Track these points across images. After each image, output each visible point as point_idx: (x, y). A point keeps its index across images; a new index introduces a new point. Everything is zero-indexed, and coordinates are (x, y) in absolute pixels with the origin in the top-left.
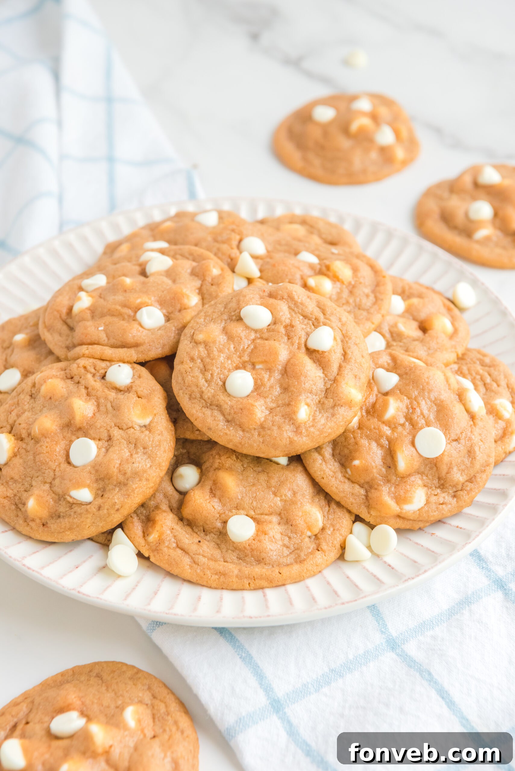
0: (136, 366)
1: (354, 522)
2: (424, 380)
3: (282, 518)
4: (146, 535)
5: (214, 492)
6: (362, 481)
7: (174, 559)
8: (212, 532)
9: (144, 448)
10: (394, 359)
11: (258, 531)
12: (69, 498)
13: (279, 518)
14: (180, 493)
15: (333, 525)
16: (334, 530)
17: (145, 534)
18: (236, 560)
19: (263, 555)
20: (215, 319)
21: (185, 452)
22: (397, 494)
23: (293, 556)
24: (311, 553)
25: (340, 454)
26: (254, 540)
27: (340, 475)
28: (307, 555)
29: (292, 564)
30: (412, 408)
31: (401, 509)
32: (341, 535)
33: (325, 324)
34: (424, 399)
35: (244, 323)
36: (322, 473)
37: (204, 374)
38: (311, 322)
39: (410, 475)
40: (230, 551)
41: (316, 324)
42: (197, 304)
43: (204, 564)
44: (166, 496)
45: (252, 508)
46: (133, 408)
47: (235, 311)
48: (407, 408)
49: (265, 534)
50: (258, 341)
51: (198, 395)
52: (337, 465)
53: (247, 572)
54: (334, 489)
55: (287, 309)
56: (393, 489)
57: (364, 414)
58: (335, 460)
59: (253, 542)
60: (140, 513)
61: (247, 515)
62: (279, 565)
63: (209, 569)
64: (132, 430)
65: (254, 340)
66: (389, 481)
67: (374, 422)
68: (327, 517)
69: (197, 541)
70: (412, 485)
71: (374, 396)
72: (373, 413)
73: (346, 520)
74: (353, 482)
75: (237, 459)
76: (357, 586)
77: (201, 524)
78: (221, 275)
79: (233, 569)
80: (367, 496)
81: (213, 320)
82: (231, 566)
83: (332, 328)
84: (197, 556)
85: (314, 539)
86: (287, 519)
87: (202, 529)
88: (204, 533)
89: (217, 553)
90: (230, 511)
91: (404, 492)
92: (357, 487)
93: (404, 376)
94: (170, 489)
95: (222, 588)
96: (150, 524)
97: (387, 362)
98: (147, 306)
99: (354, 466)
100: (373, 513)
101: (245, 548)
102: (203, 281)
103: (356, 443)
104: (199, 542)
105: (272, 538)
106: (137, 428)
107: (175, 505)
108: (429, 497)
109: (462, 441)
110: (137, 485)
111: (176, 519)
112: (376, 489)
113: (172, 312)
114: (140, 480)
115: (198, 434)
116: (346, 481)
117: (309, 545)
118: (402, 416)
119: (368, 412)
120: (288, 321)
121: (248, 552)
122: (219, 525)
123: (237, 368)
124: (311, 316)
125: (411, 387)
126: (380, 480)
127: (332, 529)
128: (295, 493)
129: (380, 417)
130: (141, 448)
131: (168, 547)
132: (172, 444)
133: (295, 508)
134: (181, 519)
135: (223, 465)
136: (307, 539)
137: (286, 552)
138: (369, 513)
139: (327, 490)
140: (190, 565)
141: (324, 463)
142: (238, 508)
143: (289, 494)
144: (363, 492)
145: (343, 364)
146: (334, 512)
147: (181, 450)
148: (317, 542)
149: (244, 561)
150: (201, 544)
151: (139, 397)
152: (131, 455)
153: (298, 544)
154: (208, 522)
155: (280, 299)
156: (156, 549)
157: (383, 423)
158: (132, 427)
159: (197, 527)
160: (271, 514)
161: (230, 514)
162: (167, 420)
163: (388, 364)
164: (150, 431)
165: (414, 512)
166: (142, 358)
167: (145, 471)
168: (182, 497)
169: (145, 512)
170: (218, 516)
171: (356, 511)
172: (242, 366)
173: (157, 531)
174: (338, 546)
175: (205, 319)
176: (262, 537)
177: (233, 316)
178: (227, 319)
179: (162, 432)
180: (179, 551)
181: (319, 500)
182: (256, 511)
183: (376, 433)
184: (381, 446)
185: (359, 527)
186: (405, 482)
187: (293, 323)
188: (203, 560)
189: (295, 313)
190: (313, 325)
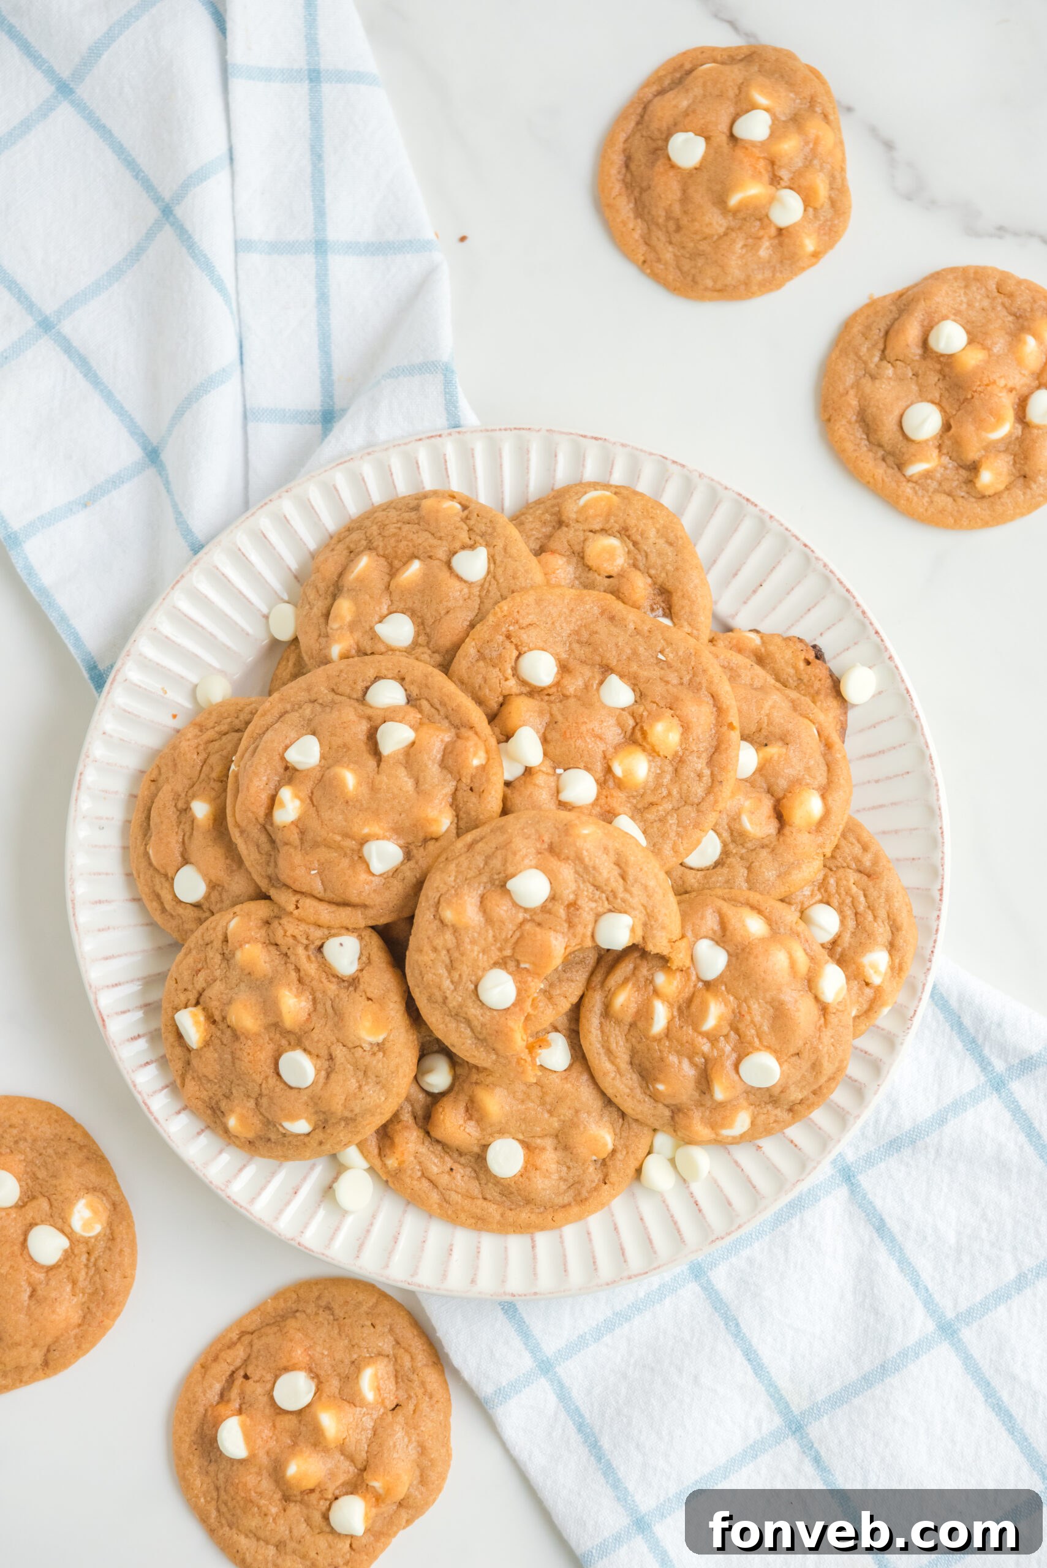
2: (760, 973)
3: (559, 1142)
5: (470, 1111)
6: (668, 1103)
7: (419, 1196)
8: (467, 1156)
9: (377, 1077)
11: (526, 1162)
12: (281, 1129)
13: (555, 1141)
14: (427, 1093)
15: (626, 1147)
16: (627, 1153)
17: (381, 1154)
18: (498, 1198)
19: (532, 1196)
20: (471, 878)
22: (712, 1119)
23: (571, 1193)
24: (596, 1189)
25: (640, 1065)
26: (521, 1176)
27: (638, 1091)
28: (591, 1191)
29: (569, 1204)
30: (739, 1011)
31: (717, 1135)
34: (757, 1000)
37: (449, 973)
38: (604, 896)
39: (730, 1103)
40: (490, 1185)
42: (449, 828)
43: (457, 1203)
44: (409, 1100)
45: (520, 1131)
46: (361, 1017)
47: (499, 873)
48: (734, 1012)
49: (536, 1169)
50: (530, 927)
51: (440, 1002)
52: (635, 1077)
53: (511, 1220)
55: (573, 877)
56: (707, 1113)
57: (676, 1013)
58: (633, 1071)
59: (521, 1179)
61: (513, 1139)
62: (553, 1206)
63: (463, 1210)
64: (360, 1050)
65: (522, 923)
66: (702, 1105)
67: (688, 1031)
68: (619, 1136)
69: (448, 1169)
70: (733, 1112)
71: (691, 987)
72: (687, 1015)
73: (642, 1135)
74: (656, 1101)
76: (650, 1241)
77: (454, 1147)
78: (484, 767)
79: (493, 1210)
80: (672, 1118)
81: (468, 882)
82: (492, 1207)
84: (448, 1192)
85: (601, 1166)
86: (566, 1144)
87: (455, 1151)
88: (457, 1154)
89: (475, 1188)
90: (492, 1135)
91: (721, 1118)
92: (660, 1106)
93: (735, 959)
94: (415, 1092)
96: (388, 1142)
97: (713, 927)
98: (377, 838)
99: (658, 1087)
101: (508, 1184)
102: (457, 782)
103: (662, 1059)
104: (451, 1169)
105: (546, 1172)
106: (367, 1047)
107: (420, 1113)
108: (755, 1118)
109: (805, 1055)
110: (369, 1117)
111: (421, 1134)
112: (685, 1113)
113: (413, 845)
117: (593, 1174)
118: (726, 1025)
119: (680, 1011)
120: (572, 898)
121: (514, 1190)
122: (477, 1150)
123: (496, 965)
124: (605, 888)
126: (691, 1106)
127: (624, 1153)
128: (577, 1112)
129: (697, 1025)
130: (373, 1077)
131: (410, 1176)
133: (577, 1131)
134: (428, 1133)
136: (591, 1168)
137: (563, 1187)
140: (439, 1204)
141: (618, 1076)
142: (502, 1132)
143: (570, 1113)
144: (667, 1113)
146: (630, 1128)
148: (604, 1172)
150: (454, 1173)
151: (368, 1000)
152: (360, 1086)
153: (579, 1176)
154: (462, 1145)
155: (564, 859)
156: (396, 1176)
157: (701, 1034)
158: (360, 1046)
159: (449, 1147)
160: (545, 1137)
161: (491, 1139)
162: (407, 1031)
163: (714, 932)
165: (734, 1137)
168: (430, 1103)
170: (476, 1142)
172: (500, 964)
173: (397, 1159)
174: (631, 1172)
176: (533, 1173)
177: (496, 880)
179: (400, 1051)
180: (425, 1184)
181: (610, 1114)
182: (524, 1135)
183: (690, 1047)
184: (693, 1063)
185: (662, 1139)
186: (724, 1109)
187: (579, 902)
188: (455, 1197)
189: (584, 882)
190: (607, 899)
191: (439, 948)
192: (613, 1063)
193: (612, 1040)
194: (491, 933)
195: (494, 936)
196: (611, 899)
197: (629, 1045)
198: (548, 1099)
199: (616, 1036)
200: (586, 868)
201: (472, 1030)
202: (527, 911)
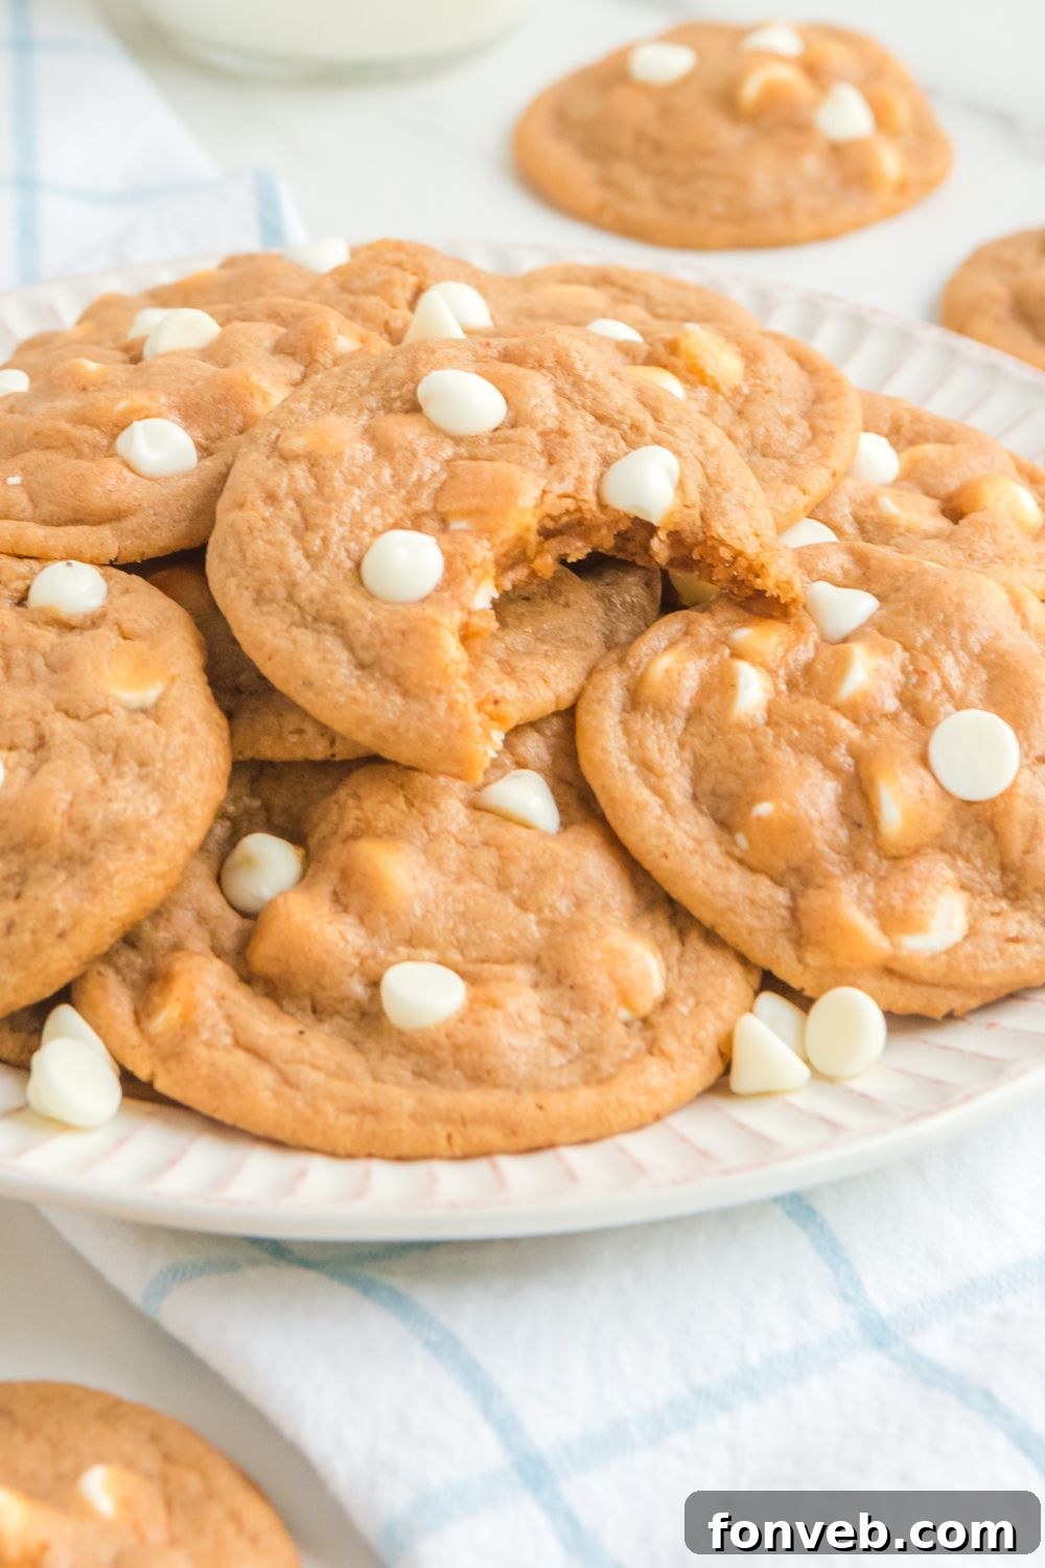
0: (114, 571)
1: (757, 994)
2: (949, 598)
3: (542, 971)
4: (142, 1017)
5: (343, 899)
6: (781, 865)
7: (227, 1079)
8: (338, 1013)
9: (142, 764)
10: (860, 559)
11: (473, 1001)
13: (534, 970)
14: (244, 914)
15: (694, 991)
16: (697, 1004)
17: (141, 1015)
18: (408, 1078)
19: (489, 1061)
20: (343, 404)
21: (259, 809)
22: (881, 903)
23: (577, 1068)
24: (633, 1060)
25: (712, 793)
26: (462, 1021)
27: (714, 850)
28: (621, 1064)
29: (573, 1087)
30: (917, 671)
31: (896, 947)
32: (719, 1017)
33: (658, 443)
34: (950, 648)
35: (425, 417)
36: (664, 841)
37: (300, 537)
39: (917, 852)
40: (392, 1056)
41: (632, 436)
43: (315, 1086)
44: (202, 919)
45: (455, 942)
46: (109, 664)
47: (402, 386)
48: (904, 670)
49: (495, 1008)
52: (705, 821)
53: (440, 1106)
54: (698, 886)
55: (552, 394)
56: (870, 889)
57: (783, 687)
58: (701, 811)
59: (461, 1026)
60: (128, 966)
61: (440, 963)
62: (537, 1087)
63: (331, 1098)
64: (106, 718)
65: (449, 462)
66: (857, 866)
67: (808, 708)
68: (676, 971)
69: (294, 1032)
70: (927, 880)
71: (811, 646)
72: (806, 686)
73: (733, 982)
74: (753, 870)
75: (409, 808)
77: (306, 987)
78: (360, 350)
79: (401, 1095)
80: (794, 910)
81: (336, 407)
82: (396, 1092)
83: (677, 453)
84: (294, 1067)
85: (640, 1030)
86: (559, 973)
87: (307, 1003)
88: (312, 1016)
89: (353, 1062)
90: (392, 950)
91: (903, 899)
92: (765, 883)
93: (892, 597)
94: (214, 902)
95: (370, 1156)
96: (155, 988)
97: (842, 568)
98: (147, 417)
99: (759, 819)
100: (813, 958)
101: (435, 1044)
102: (306, 367)
103: (762, 760)
104: (301, 1033)
105: (516, 1019)
106: (121, 714)
107: (229, 943)
108: (975, 919)
110: (119, 864)
111: (233, 976)
112: (820, 887)
113: (219, 437)
114: (130, 849)
115: (295, 743)
116: (734, 865)
118: (892, 694)
119: (792, 685)
120: (551, 423)
121: (446, 1056)
122: (358, 989)
123: (397, 526)
124: (617, 417)
125: (911, 619)
126: (832, 864)
127: (691, 1001)
128: (579, 903)
129: (826, 696)
130: (134, 764)
131: (209, 1045)
132: (221, 760)
133: (581, 940)
134: (247, 977)
135: (368, 824)
136: (620, 1029)
137: (557, 1059)
138: (800, 960)
139: (677, 893)
140: (272, 1091)
141: (667, 817)
142: (415, 941)
143: (564, 905)
144: (782, 897)
146: (699, 959)
147: (247, 800)
148: (649, 1034)
149: (433, 1079)
150: (307, 1036)
151: (125, 638)
152: (104, 781)
153: (592, 1038)
154: (327, 981)
155: (532, 368)
156: (173, 1053)
157: (837, 708)
158: (107, 711)
159: (294, 997)
160: (512, 961)
161: (391, 958)
162: (207, 699)
163: (846, 572)
164: (158, 720)
165: (934, 957)
166: (135, 549)
167: (142, 825)
168: (247, 923)
169: (139, 961)
170: (355, 962)
171: (759, 955)
172: (412, 522)
173: (178, 999)
174: (711, 1046)
175: (312, 404)
176: (487, 1013)
177: (395, 399)
178: (378, 409)
179: (192, 724)
180: (241, 1056)
181: (653, 927)
182: (465, 952)
183: (817, 732)
185: (770, 1002)
186: (904, 870)
187: (568, 427)
188: (311, 1076)
189: (575, 407)
190: (624, 439)
191: (281, 493)
192: (656, 791)
193: (651, 743)
194: (387, 473)
195: (393, 477)
197: (687, 755)
198: (516, 873)
199: (658, 738)
200: (578, 382)
201: (351, 649)
202: (457, 440)
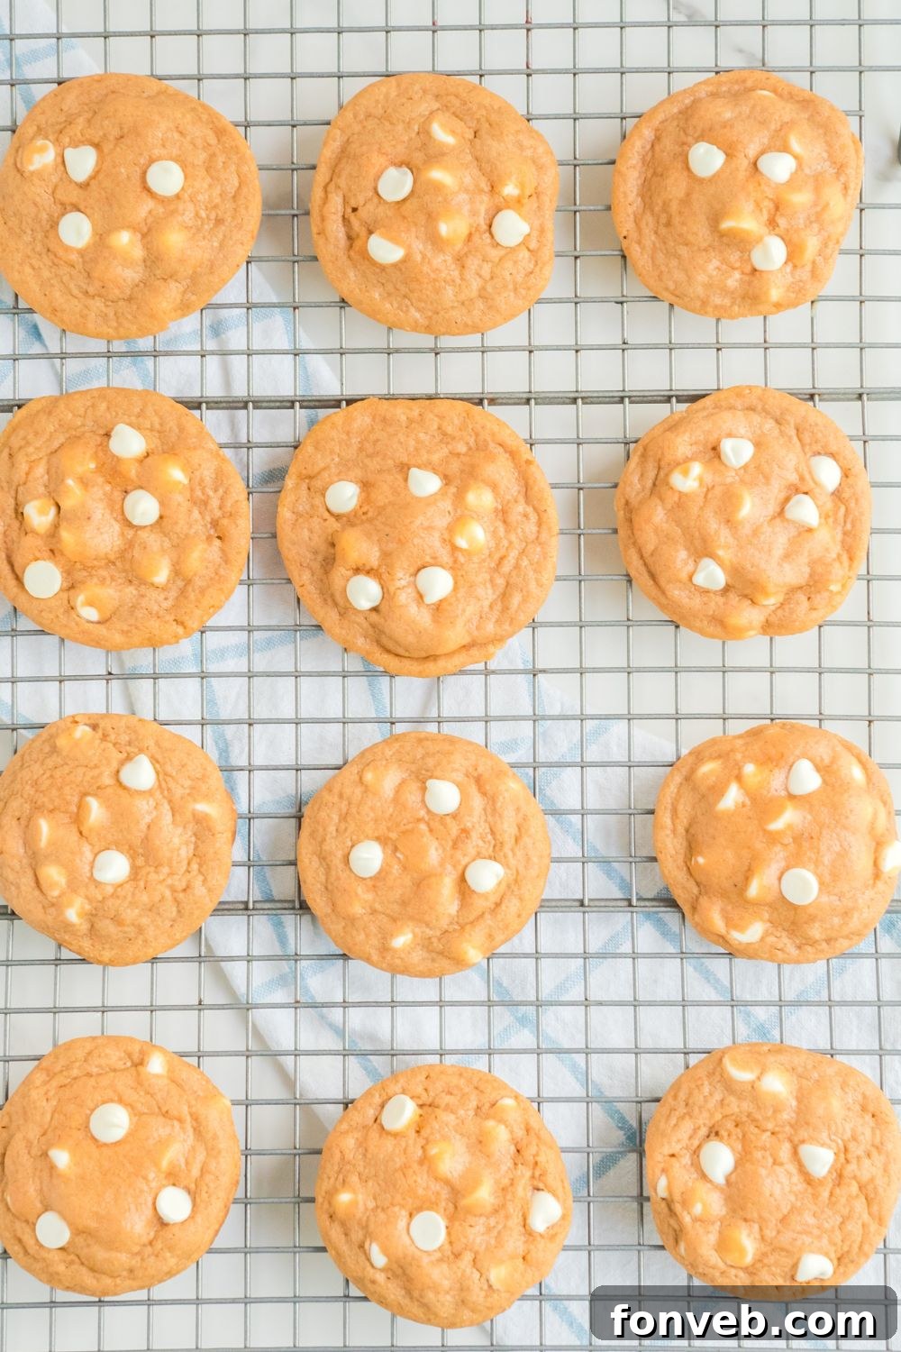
37: (340, 821)
38: (493, 842)
47: (428, 770)
50: (423, 827)
51: (319, 839)
65: (419, 820)
123: (378, 839)
145: (487, 916)
172: (382, 840)
187: (472, 833)
189: (486, 821)
190: (494, 847)
194: (390, 811)
195: (391, 814)
196: (497, 848)
200: (494, 810)
202: (429, 811)
